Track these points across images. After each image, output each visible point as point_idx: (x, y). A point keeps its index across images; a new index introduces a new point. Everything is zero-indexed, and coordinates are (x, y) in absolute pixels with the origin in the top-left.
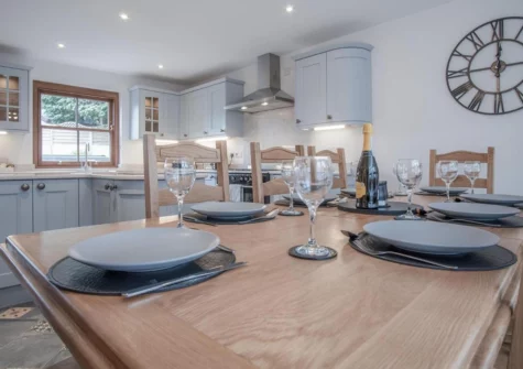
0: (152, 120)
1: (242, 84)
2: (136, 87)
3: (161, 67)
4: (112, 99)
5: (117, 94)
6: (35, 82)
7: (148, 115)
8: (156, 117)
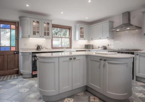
0: (82, 35)
1: (113, 22)
2: (78, 25)
3: (87, 18)
4: (70, 28)
5: (71, 27)
6: (53, 24)
7: (81, 33)
8: (83, 34)
